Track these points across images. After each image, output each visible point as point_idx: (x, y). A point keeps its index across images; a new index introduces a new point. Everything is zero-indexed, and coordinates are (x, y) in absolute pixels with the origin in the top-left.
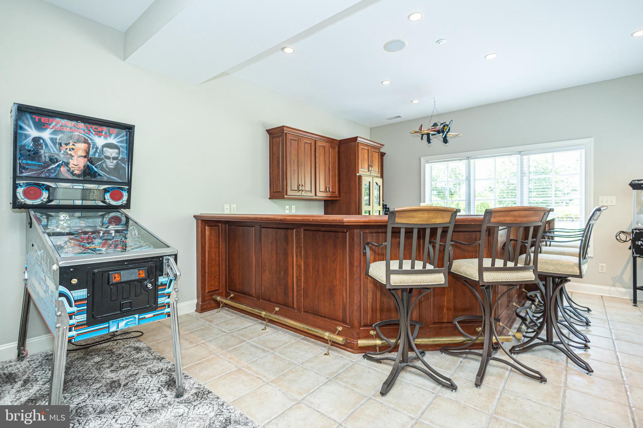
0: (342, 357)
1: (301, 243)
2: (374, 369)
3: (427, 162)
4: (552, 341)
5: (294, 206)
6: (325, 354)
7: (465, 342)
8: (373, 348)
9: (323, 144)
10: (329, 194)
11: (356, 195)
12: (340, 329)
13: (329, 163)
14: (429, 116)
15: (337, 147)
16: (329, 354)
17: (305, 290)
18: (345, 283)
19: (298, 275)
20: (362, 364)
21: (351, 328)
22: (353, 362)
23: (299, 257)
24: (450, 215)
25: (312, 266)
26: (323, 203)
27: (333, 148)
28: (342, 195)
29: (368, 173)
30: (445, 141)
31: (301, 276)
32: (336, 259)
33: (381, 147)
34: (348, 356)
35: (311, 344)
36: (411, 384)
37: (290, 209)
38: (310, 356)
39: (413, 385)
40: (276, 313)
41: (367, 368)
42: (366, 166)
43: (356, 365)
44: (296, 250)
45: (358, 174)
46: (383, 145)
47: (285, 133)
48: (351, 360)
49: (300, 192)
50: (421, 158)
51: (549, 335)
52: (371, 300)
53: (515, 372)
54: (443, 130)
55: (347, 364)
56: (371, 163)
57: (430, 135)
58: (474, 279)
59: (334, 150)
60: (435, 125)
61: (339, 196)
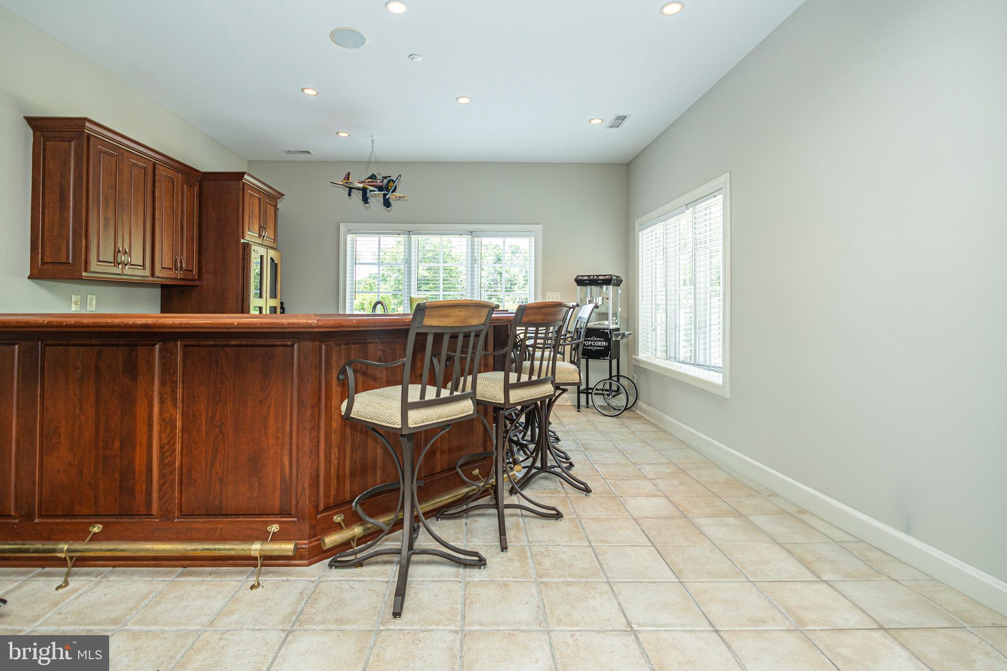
0: (288, 580)
1: (175, 373)
2: (356, 581)
3: (349, 231)
4: (546, 467)
5: (94, 297)
6: (252, 587)
7: (470, 494)
8: (345, 545)
9: (172, 174)
10: (180, 275)
11: (238, 278)
12: (275, 528)
13: (182, 213)
14: (364, 162)
15: (198, 183)
16: (259, 584)
17: (184, 471)
18: (287, 440)
19: (165, 441)
20: (331, 579)
21: (298, 521)
22: (313, 582)
23: (169, 403)
24: (487, 313)
25: (207, 418)
26: (158, 292)
27: (191, 186)
28: (205, 276)
29: (259, 241)
30: (387, 203)
31: (174, 443)
32: (267, 397)
33: (279, 198)
34: (299, 574)
35: (210, 578)
36: (423, 581)
37: (84, 303)
38: (217, 603)
39: (426, 581)
40: (96, 538)
41: (343, 582)
42: (256, 227)
43: (322, 585)
44: (160, 389)
45: (242, 241)
46: (283, 195)
47: (85, 134)
48: (308, 579)
49: (120, 266)
50: (341, 224)
51: (544, 461)
52: (336, 462)
53: (528, 516)
54: (388, 187)
55: (305, 589)
56: (263, 223)
57: (368, 191)
58: (497, 402)
59: (192, 189)
60: (373, 177)
61: (200, 279)
